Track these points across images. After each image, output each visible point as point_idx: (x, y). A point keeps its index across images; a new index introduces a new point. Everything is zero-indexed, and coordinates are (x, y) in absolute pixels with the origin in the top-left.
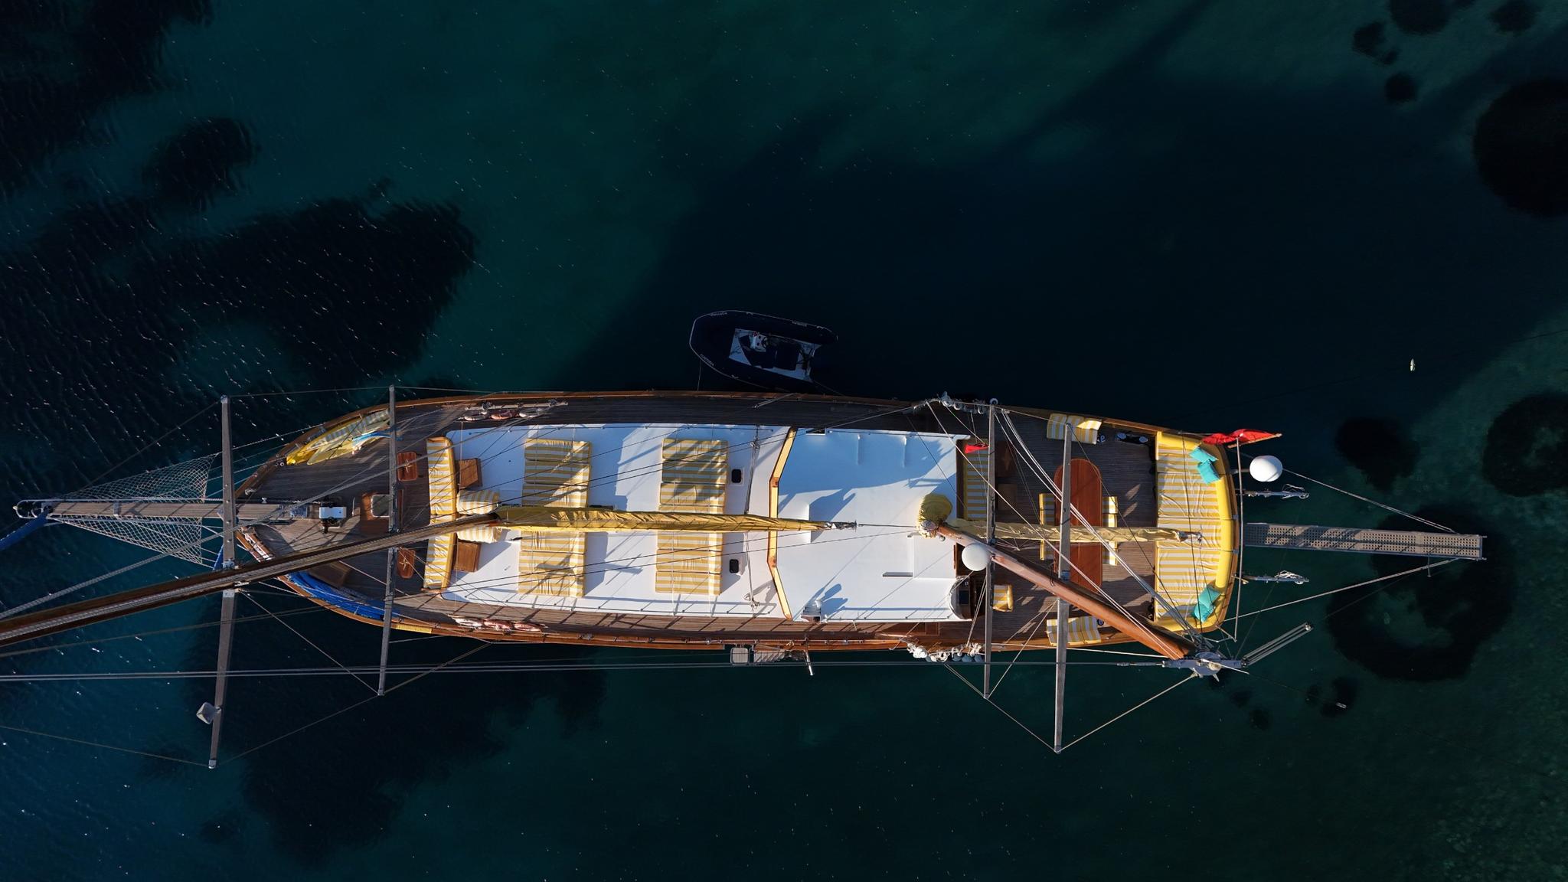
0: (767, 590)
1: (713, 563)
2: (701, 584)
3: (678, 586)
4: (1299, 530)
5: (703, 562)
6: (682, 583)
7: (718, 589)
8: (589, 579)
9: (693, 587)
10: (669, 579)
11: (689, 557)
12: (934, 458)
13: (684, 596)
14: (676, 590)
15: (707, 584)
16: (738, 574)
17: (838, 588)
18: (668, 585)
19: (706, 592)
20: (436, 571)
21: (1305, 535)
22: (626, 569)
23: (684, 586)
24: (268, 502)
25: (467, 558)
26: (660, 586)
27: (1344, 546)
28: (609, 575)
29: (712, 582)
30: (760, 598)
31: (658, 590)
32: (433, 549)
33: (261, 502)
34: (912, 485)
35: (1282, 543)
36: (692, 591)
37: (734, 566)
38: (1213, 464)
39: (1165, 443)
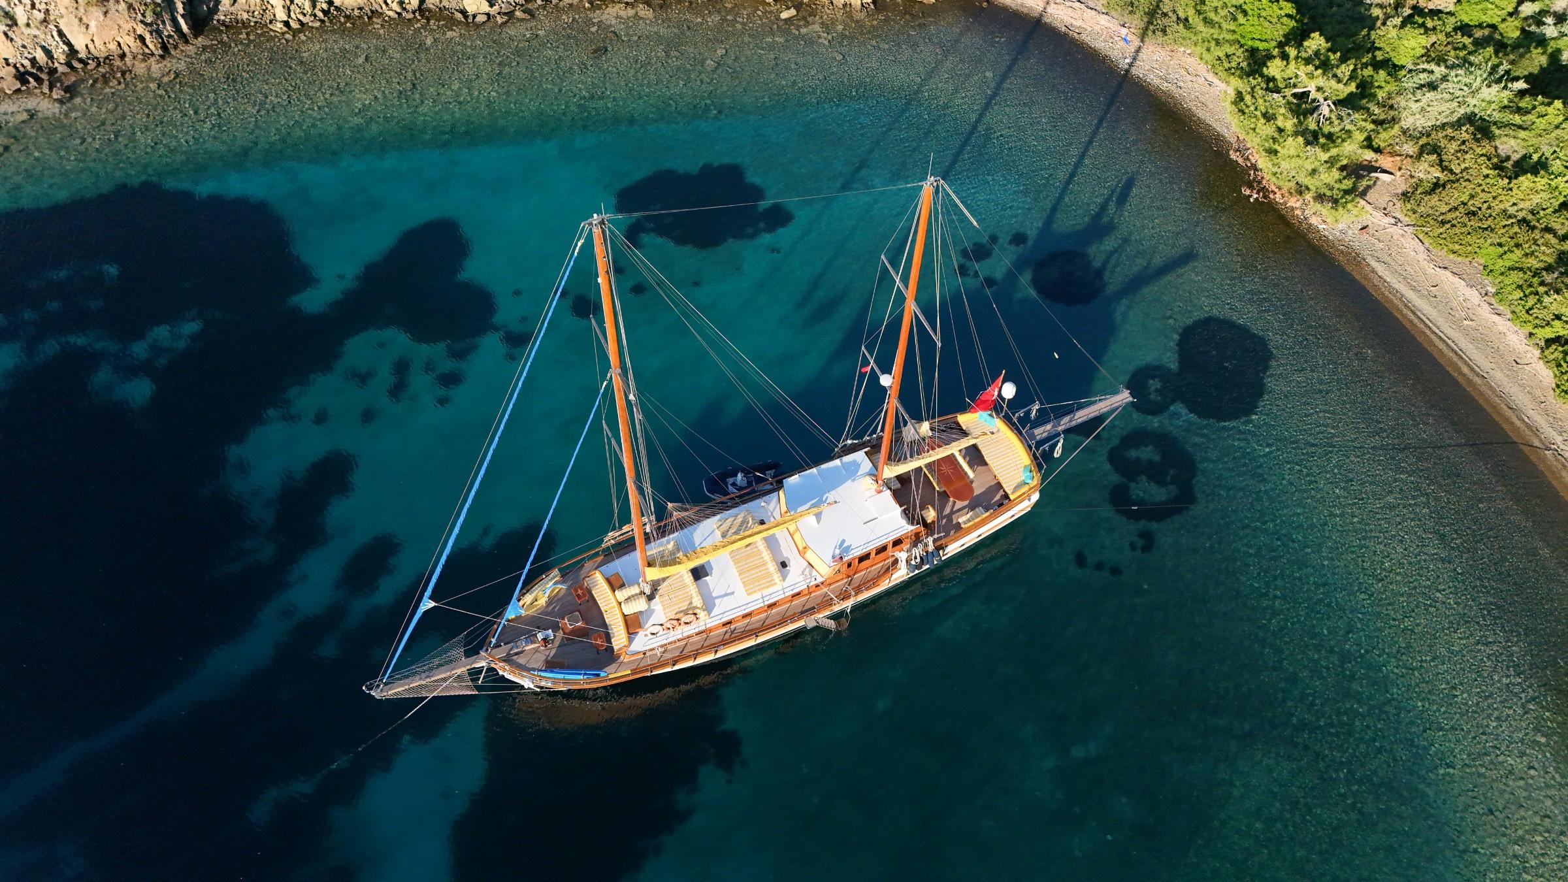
0: (807, 570)
1: (772, 567)
2: (771, 581)
3: (759, 588)
4: (1049, 427)
5: (766, 569)
6: (760, 585)
7: (781, 578)
8: (708, 606)
9: (767, 584)
10: (752, 586)
11: (757, 570)
12: (856, 465)
13: (765, 592)
14: (759, 590)
15: (773, 580)
16: (788, 568)
17: (843, 541)
18: (753, 590)
19: (775, 584)
20: (619, 639)
21: (1053, 427)
22: (726, 595)
23: (763, 586)
24: (505, 644)
25: (633, 624)
26: (749, 592)
27: (1074, 423)
28: (717, 601)
29: (777, 577)
30: (807, 572)
31: (748, 594)
32: (612, 629)
33: (501, 646)
34: (854, 480)
35: (1045, 435)
36: (768, 587)
37: (784, 565)
38: (991, 415)
39: (964, 419)
